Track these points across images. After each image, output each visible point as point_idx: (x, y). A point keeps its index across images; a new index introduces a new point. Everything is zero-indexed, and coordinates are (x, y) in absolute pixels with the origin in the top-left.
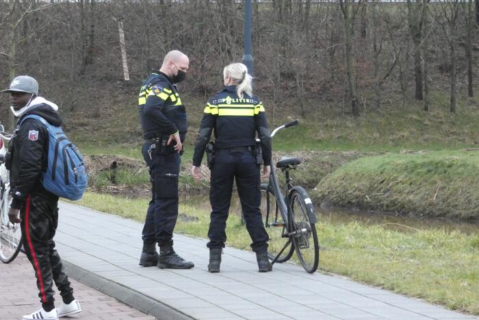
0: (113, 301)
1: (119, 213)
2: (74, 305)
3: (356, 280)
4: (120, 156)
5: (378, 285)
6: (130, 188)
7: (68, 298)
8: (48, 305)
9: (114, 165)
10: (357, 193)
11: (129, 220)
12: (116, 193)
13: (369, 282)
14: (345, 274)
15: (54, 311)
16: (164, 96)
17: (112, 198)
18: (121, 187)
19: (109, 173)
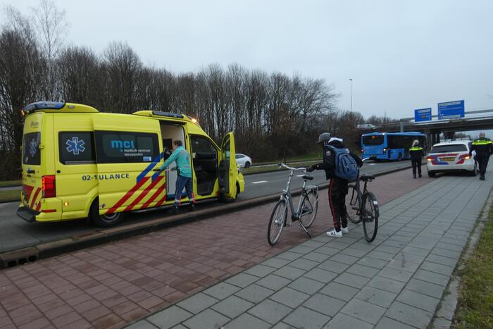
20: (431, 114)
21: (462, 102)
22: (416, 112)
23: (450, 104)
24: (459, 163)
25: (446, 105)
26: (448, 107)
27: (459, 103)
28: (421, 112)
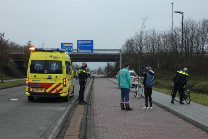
0: (158, 106)
1: (158, 91)
2: (151, 108)
3: (202, 104)
4: (157, 81)
5: (206, 105)
6: (159, 86)
7: (151, 106)
8: (147, 107)
9: (156, 82)
10: (200, 89)
11: (160, 92)
12: (157, 87)
13: (204, 105)
14: (200, 103)
15: (148, 108)
16: (83, 71)
17: (156, 88)
18: (157, 86)
19: (156, 84)
20: (72, 48)
21: (92, 41)
22: (62, 44)
23: (85, 42)
24: (133, 82)
25: (82, 42)
26: (84, 44)
27: (90, 42)
28: (66, 45)
